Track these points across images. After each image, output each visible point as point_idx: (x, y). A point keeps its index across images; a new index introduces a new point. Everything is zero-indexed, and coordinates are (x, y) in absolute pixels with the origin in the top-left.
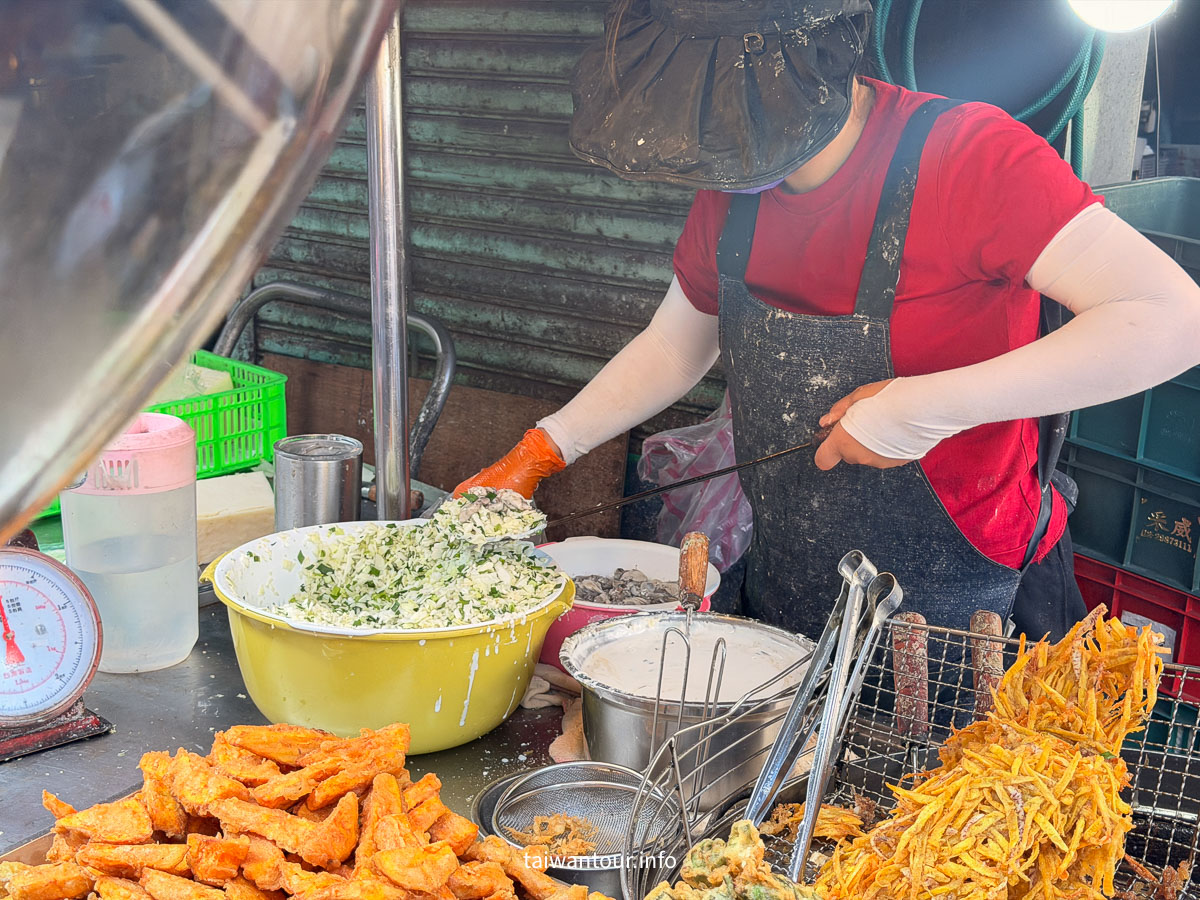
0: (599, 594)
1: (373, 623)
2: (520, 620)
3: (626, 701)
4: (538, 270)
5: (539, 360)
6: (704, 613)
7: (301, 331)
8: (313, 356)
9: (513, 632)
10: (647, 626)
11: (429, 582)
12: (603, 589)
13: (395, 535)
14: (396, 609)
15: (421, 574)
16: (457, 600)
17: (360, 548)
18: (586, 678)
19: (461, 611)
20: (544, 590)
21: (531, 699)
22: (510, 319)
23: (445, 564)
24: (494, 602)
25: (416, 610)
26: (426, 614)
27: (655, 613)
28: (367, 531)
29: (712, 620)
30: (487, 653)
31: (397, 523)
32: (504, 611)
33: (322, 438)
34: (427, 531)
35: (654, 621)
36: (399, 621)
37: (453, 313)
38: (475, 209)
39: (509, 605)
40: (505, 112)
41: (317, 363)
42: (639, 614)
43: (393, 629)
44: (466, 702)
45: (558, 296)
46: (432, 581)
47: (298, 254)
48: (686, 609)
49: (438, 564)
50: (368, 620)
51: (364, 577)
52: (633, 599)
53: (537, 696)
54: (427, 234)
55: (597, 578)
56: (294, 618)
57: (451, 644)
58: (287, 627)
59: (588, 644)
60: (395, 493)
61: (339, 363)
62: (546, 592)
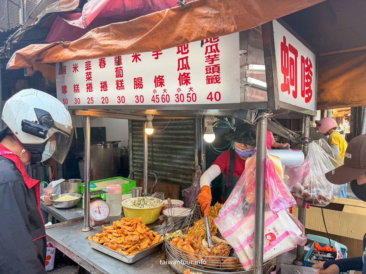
1: (140, 208)
2: (158, 207)
3: (170, 216)
4: (169, 167)
5: (169, 178)
7: (139, 175)
8: (141, 179)
9: (157, 209)
14: (143, 206)
18: (166, 215)
22: (165, 173)
30: (154, 211)
31: (146, 197)
33: (139, 187)
37: (158, 172)
38: (161, 159)
40: (164, 147)
41: (141, 180)
43: (143, 208)
44: (151, 217)
45: (171, 170)
47: (139, 165)
54: (155, 162)
57: (150, 210)
58: (130, 208)
60: (146, 194)
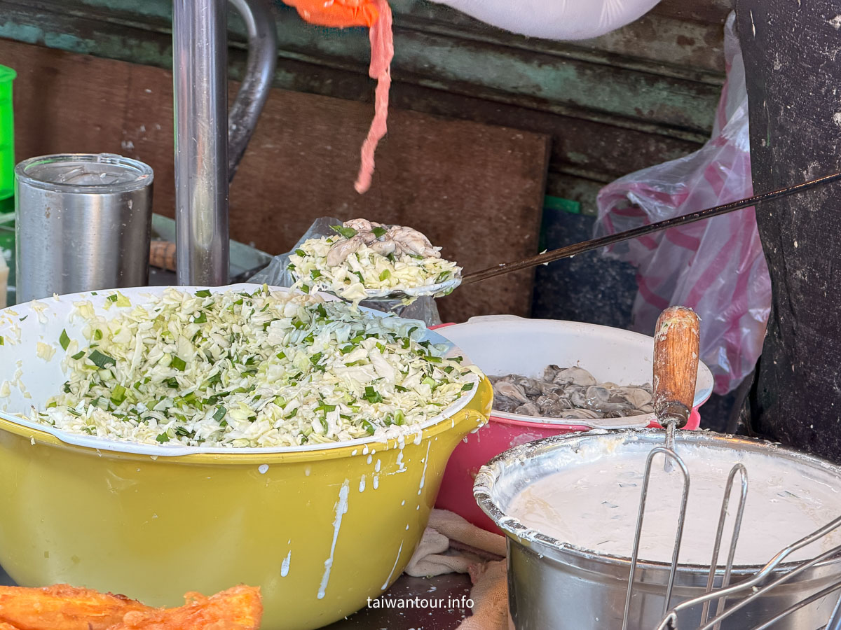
0: (522, 404)
1: (186, 439)
2: (413, 436)
3: (581, 560)
6: (692, 431)
8: (51, 41)
9: (401, 456)
10: (605, 451)
11: (265, 379)
12: (529, 396)
13: (210, 308)
14: (220, 417)
15: (250, 367)
16: (316, 405)
17: (156, 328)
18: (518, 526)
19: (323, 421)
20: (447, 392)
21: (419, 562)
23: (290, 351)
24: (373, 410)
25: (252, 419)
26: (268, 426)
27: (616, 430)
28: (165, 301)
29: (706, 444)
30: (362, 488)
31: (212, 290)
32: (388, 423)
33: (90, 159)
34: (259, 302)
35: (615, 443)
36: (227, 436)
39: (396, 414)
41: (57, 52)
42: (592, 431)
43: (218, 448)
44: (328, 562)
46: (270, 377)
48: (665, 426)
49: (278, 352)
50: (178, 434)
51: (162, 372)
52: (576, 412)
53: (429, 558)
55: (517, 379)
56: (66, 428)
57: (308, 472)
58: (56, 442)
59: (515, 477)
60: (206, 246)
61: (91, 54)
62: (450, 395)
